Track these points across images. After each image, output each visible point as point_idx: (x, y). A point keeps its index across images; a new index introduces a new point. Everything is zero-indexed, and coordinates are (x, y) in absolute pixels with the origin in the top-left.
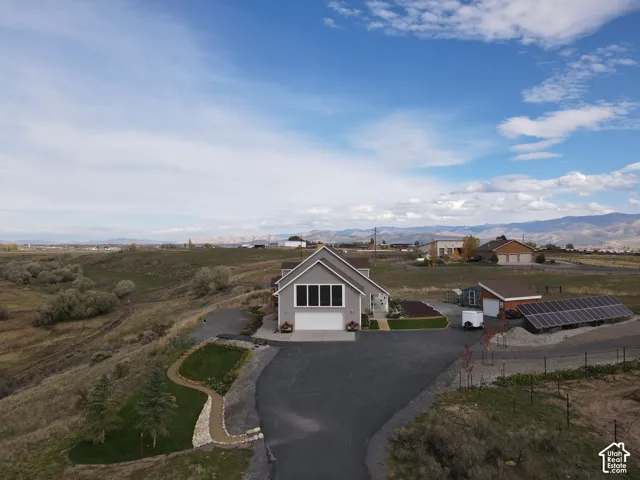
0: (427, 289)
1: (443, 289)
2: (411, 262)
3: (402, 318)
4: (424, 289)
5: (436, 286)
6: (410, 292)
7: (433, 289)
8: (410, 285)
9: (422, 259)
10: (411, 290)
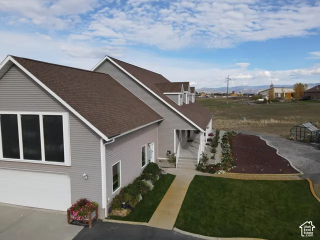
0: (266, 122)
1: (283, 122)
2: (254, 101)
3: (221, 173)
4: (262, 121)
5: (275, 119)
6: (249, 124)
7: (272, 121)
8: (250, 117)
9: (262, 100)
10: (250, 121)
